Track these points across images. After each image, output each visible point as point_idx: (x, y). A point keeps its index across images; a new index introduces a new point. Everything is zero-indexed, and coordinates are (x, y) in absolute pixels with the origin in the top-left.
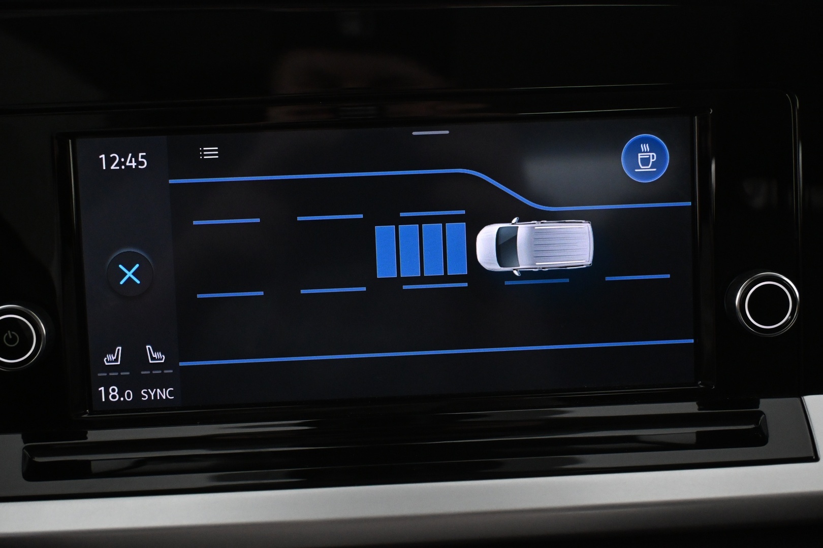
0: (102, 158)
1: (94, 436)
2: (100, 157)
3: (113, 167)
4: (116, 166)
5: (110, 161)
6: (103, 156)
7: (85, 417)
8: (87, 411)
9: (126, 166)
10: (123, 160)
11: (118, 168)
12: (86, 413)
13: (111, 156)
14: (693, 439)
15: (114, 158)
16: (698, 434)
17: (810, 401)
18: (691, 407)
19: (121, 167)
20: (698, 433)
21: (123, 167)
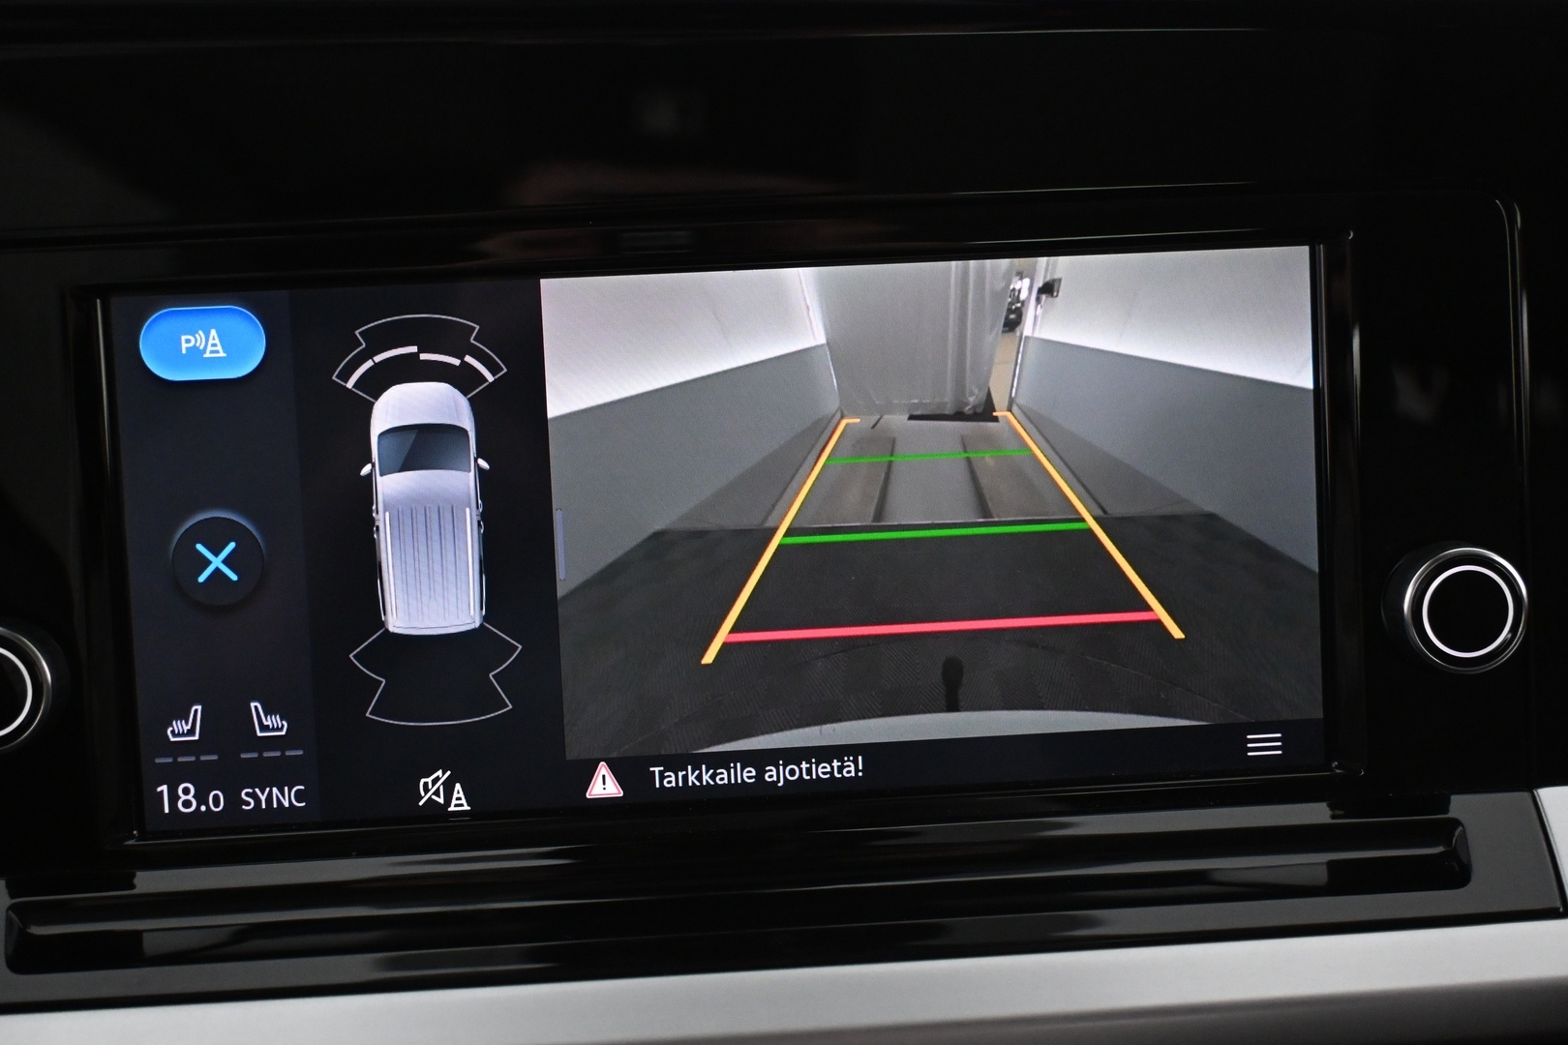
1: (149, 882)
8: (135, 832)
12: (132, 837)
14: (1322, 876)
18: (1317, 813)
20: (1331, 864)
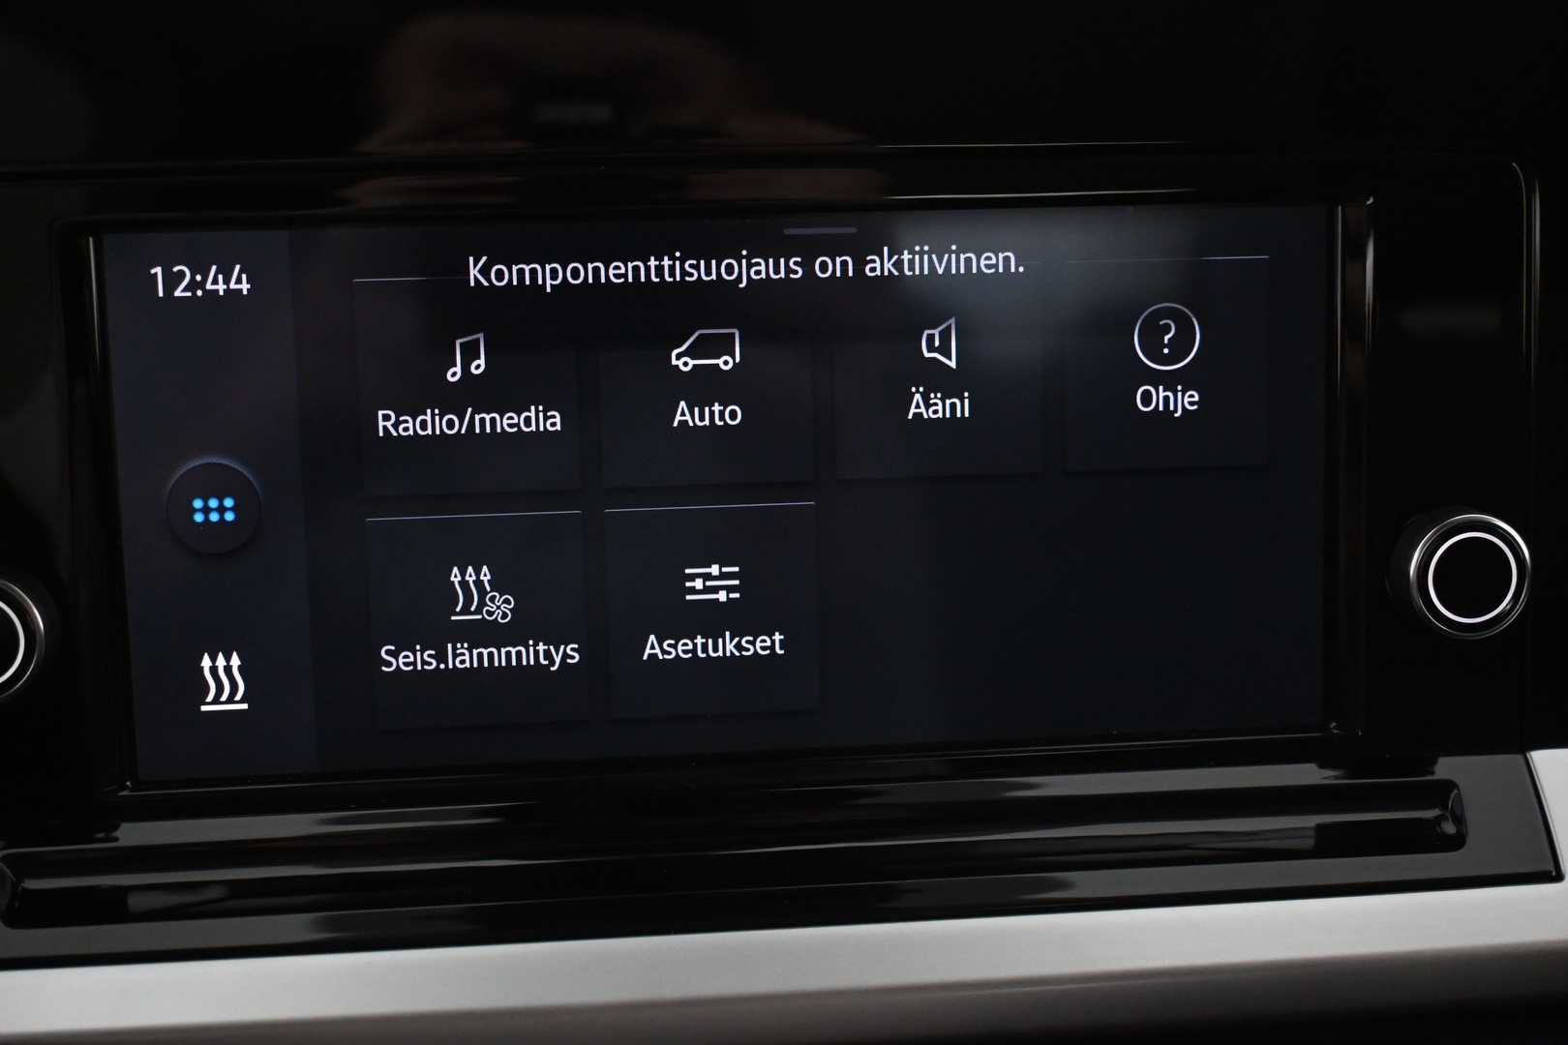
0: (156, 274)
2: (153, 271)
3: (178, 293)
4: (184, 290)
5: (172, 280)
6: (158, 270)
7: (124, 796)
9: (205, 291)
10: (199, 278)
11: (189, 294)
13: (175, 269)
15: (182, 274)
16: (1320, 828)
17: (1543, 760)
19: (194, 293)
21: (199, 293)
